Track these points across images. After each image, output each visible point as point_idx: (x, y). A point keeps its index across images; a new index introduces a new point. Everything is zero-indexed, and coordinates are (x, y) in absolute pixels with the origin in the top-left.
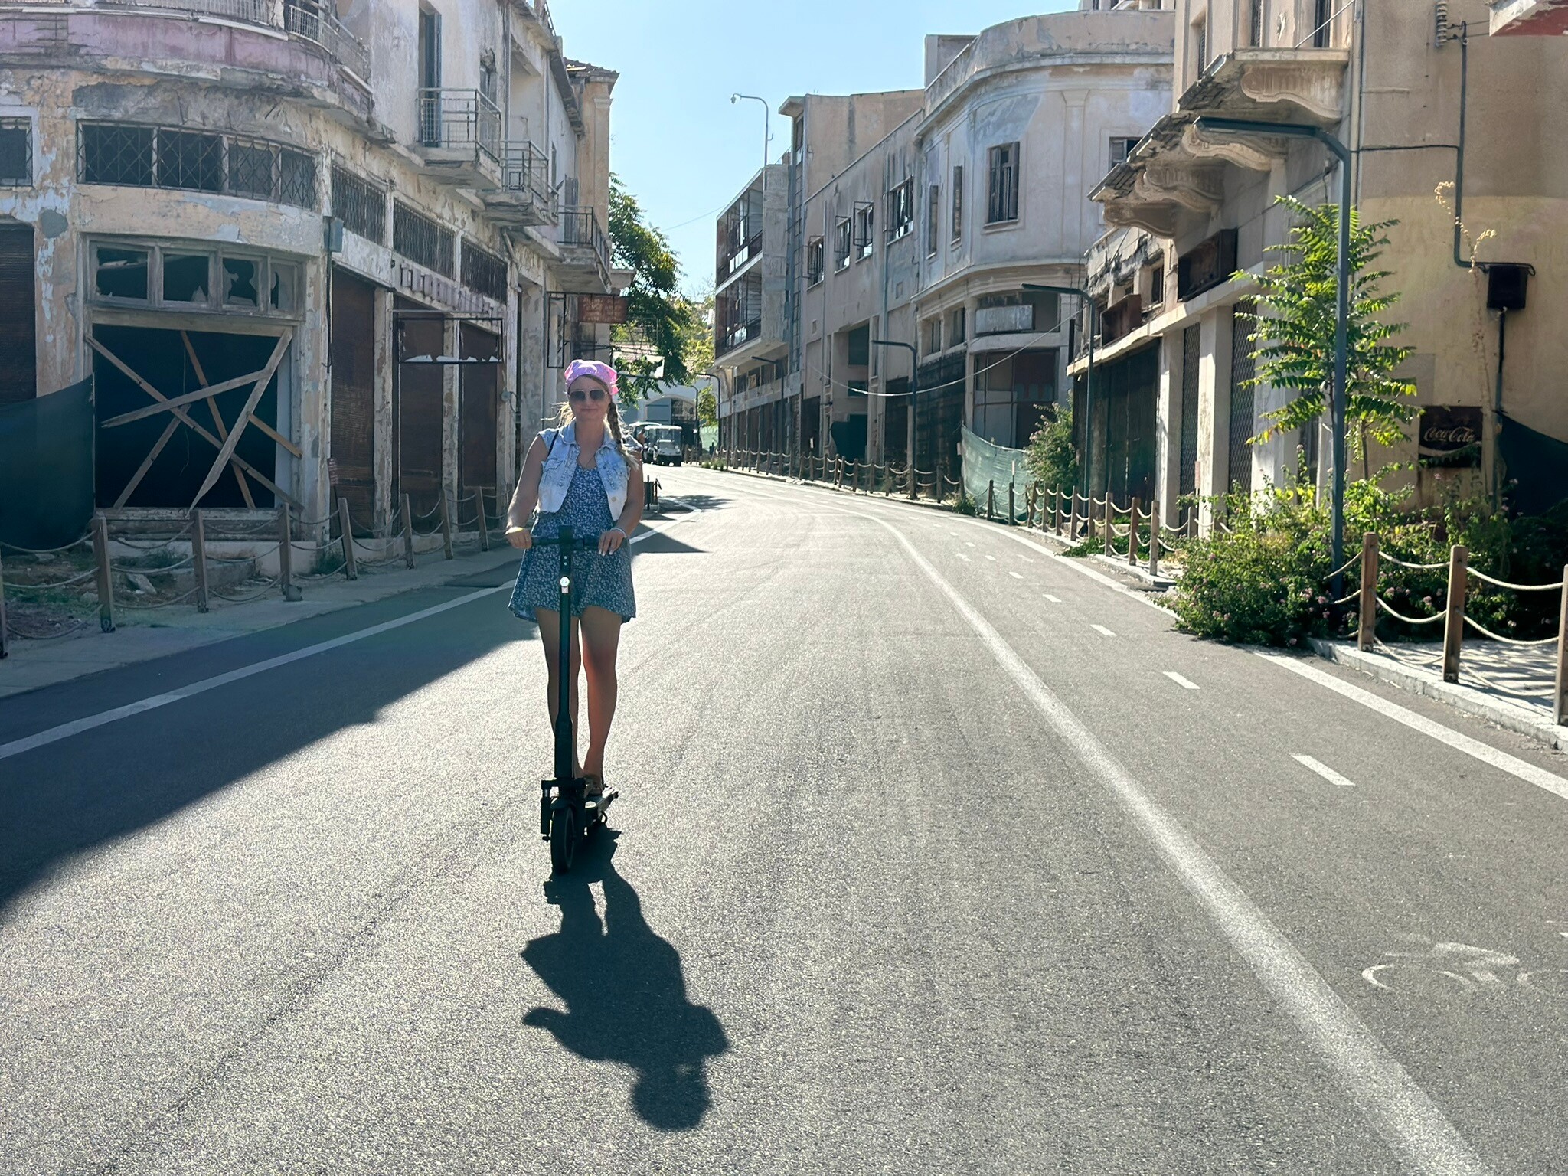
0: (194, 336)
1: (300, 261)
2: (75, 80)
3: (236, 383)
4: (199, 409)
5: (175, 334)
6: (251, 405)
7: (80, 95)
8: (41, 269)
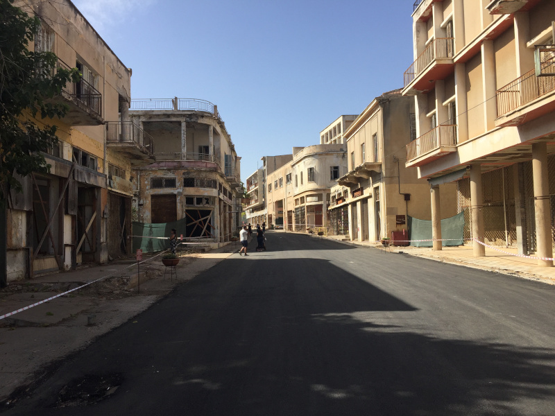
0: (200, 210)
1: (215, 197)
2: (183, 171)
3: (205, 218)
4: (200, 222)
5: (196, 211)
6: (208, 221)
7: (184, 174)
8: (178, 201)
